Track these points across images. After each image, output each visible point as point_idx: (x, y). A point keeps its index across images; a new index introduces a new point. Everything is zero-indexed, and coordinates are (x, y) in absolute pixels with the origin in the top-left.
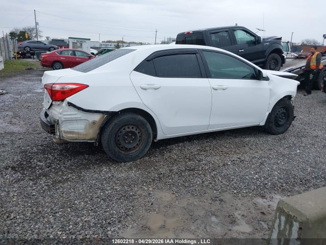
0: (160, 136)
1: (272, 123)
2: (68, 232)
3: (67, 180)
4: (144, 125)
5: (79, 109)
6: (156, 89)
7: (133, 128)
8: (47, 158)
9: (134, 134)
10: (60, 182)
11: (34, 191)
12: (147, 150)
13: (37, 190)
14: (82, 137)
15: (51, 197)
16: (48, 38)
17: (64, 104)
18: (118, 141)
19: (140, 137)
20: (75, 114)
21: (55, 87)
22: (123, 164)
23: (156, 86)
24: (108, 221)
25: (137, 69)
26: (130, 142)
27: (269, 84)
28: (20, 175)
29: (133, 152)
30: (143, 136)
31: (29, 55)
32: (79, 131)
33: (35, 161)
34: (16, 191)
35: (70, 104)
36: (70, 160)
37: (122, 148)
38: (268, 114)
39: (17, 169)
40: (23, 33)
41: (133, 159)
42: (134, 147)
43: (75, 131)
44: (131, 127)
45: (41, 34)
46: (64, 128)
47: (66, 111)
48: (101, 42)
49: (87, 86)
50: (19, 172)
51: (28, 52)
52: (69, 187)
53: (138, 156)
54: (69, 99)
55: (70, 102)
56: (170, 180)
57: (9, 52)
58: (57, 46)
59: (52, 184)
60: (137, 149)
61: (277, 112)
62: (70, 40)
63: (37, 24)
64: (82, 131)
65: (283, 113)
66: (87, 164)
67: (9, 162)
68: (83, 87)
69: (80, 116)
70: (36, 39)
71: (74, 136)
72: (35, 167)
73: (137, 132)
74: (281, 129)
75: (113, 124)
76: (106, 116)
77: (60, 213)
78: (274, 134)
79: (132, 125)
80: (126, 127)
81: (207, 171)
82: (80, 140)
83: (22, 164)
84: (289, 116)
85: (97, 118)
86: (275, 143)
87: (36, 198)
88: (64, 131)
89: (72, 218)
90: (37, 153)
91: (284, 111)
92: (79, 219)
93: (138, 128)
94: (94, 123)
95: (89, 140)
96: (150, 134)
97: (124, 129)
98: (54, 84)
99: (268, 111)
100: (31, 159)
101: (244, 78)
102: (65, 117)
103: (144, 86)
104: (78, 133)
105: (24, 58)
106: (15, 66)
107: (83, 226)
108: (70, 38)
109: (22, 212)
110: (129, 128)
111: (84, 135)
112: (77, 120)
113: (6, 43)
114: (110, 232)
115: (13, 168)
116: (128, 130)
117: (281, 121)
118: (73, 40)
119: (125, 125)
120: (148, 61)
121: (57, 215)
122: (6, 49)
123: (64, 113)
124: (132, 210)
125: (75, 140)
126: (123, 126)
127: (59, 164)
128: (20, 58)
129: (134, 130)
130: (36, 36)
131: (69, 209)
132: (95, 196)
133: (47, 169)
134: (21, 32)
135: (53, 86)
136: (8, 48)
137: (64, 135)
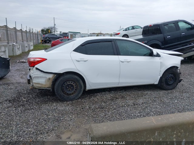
0: (88, 88)
1: (163, 83)
2: (18, 135)
3: (33, 109)
4: (78, 81)
5: (42, 71)
6: (85, 61)
7: (72, 82)
8: (29, 96)
9: (72, 86)
10: (28, 109)
11: (13, 113)
12: (80, 95)
13: (15, 113)
14: (44, 86)
15: (20, 117)
16: (60, 32)
17: (34, 68)
18: (63, 89)
19: (76, 87)
20: (40, 74)
21: (30, 60)
22: (65, 102)
23: (85, 60)
24: (41, 132)
25: (75, 50)
26: (70, 91)
27: (160, 59)
28: (11, 105)
29: (72, 96)
30: (78, 87)
31: (48, 41)
32: (43, 83)
33: (22, 98)
34: (5, 112)
35: (37, 69)
36: (40, 98)
37: (65, 93)
38: (159, 77)
39: (11, 101)
40: (48, 30)
41: (72, 100)
42: (72, 93)
43: (40, 83)
44: (70, 82)
45: (57, 30)
46: (35, 81)
47: (35, 73)
48: (89, 34)
49: (46, 59)
50: (12, 103)
51: (48, 40)
52: (31, 112)
53: (74, 98)
54: (36, 66)
55: (37, 67)
56: (86, 113)
57: (38, 40)
58: (62, 37)
59: (24, 110)
60: (74, 95)
61: (167, 76)
62: (69, 33)
63: (55, 25)
64: (44, 83)
65: (172, 77)
66: (47, 101)
67: (9, 97)
68: (44, 60)
69: (42, 75)
70: (54, 33)
71: (39, 85)
72: (20, 101)
73: (74, 85)
74: (170, 87)
75: (60, 80)
76: (55, 75)
77: (20, 125)
78: (165, 90)
79: (71, 81)
80: (68, 82)
81: (111, 109)
82: (42, 88)
83: (15, 99)
84: (176, 79)
85: (51, 76)
86: (164, 95)
87: (13, 117)
88: (35, 83)
89: (24, 128)
90: (25, 94)
91: (172, 76)
92: (27, 130)
93: (75, 82)
94: (49, 79)
95: (47, 88)
96: (82, 86)
97: (67, 83)
98: (30, 58)
99: (159, 75)
100: (21, 96)
101: (145, 55)
102: (35, 75)
103: (77, 59)
104: (42, 84)
105: (46, 43)
106: (39, 47)
107: (27, 133)
108: (69, 32)
109: (2, 123)
110: (69, 82)
111: (45, 85)
112: (41, 77)
113: (36, 35)
114: (39, 138)
115: (10, 101)
116: (69, 83)
117: (170, 82)
118: (71, 33)
119: (68, 81)
120: (82, 46)
121: (18, 126)
122: (37, 38)
123: (34, 73)
124: (57, 127)
125: (40, 87)
126: (66, 81)
127: (33, 100)
128: (44, 43)
129: (72, 84)
130: (54, 32)
131: (25, 124)
132: (42, 118)
133: (26, 102)
134: (47, 29)
135: (30, 59)
136: (38, 38)
137: (34, 85)
